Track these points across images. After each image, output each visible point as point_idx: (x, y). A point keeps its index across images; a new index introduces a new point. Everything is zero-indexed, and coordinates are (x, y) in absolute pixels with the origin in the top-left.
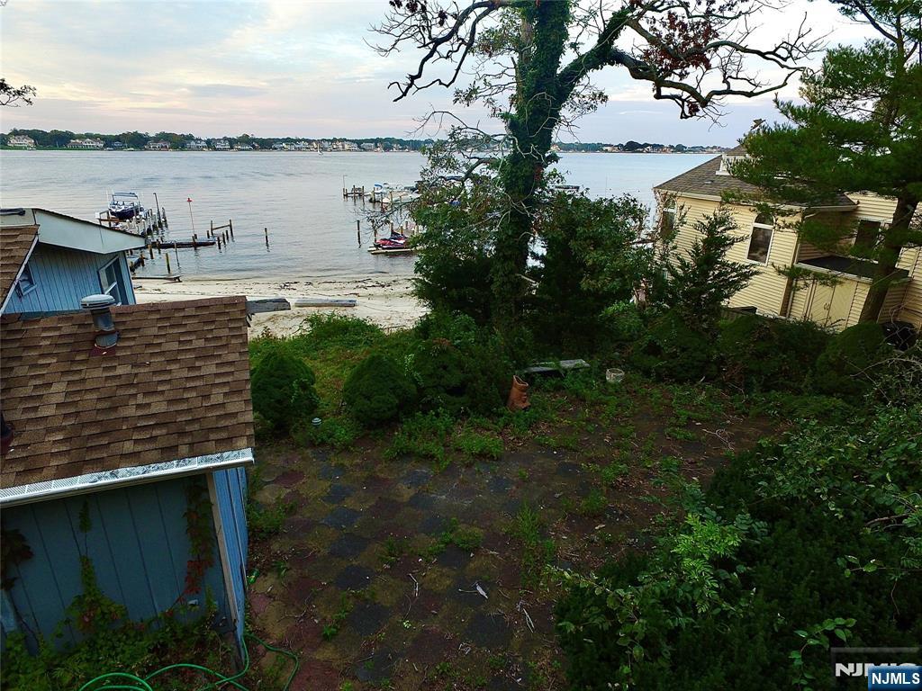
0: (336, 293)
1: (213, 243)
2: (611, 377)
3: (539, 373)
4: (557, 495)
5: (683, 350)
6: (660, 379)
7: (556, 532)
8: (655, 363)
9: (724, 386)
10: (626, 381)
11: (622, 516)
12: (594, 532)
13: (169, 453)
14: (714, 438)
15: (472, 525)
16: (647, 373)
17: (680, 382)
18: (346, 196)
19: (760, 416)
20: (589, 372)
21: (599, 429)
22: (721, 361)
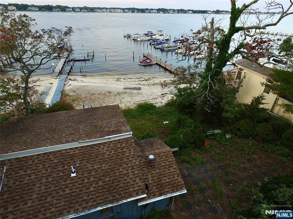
0: (133, 83)
1: (90, 60)
2: (228, 136)
3: (209, 134)
4: (220, 175)
5: (247, 131)
6: (240, 137)
7: (222, 186)
8: (239, 133)
9: (256, 141)
10: (231, 137)
11: (235, 182)
12: (230, 186)
13: (173, 191)
14: (254, 158)
15: (203, 183)
16: (236, 135)
17: (245, 138)
18: (125, 37)
19: (266, 151)
20: (221, 134)
21: (226, 154)
22: (257, 135)
